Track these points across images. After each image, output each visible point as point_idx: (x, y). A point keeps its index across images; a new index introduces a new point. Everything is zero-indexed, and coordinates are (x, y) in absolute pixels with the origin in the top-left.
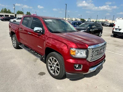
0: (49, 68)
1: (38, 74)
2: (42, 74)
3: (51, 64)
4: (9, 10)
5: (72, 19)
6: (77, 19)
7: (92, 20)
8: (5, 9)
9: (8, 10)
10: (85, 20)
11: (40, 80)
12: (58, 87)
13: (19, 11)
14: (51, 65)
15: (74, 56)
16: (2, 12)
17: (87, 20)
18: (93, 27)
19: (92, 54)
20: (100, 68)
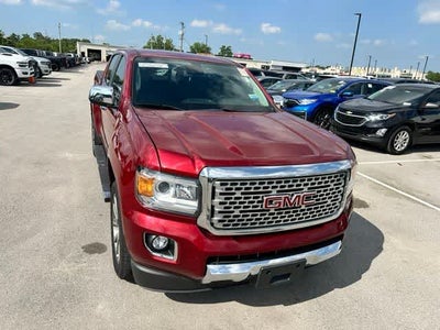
1: (83, 247)
2: (95, 248)
4: (169, 42)
8: (160, 39)
9: (164, 42)
13: (197, 45)
18: (428, 105)
19: (221, 203)
20: (288, 275)
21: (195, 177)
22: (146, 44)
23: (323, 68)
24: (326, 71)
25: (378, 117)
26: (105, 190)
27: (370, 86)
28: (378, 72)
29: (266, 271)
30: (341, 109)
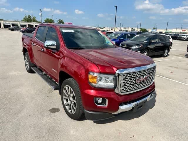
0: (65, 102)
1: (49, 111)
2: (54, 110)
3: (67, 96)
4: (34, 18)
5: (126, 29)
6: (134, 28)
7: (158, 31)
8: (29, 17)
9: (32, 18)
10: (147, 30)
11: (48, 119)
12: (72, 132)
13: (47, 19)
14: (67, 98)
15: (94, 85)
16: (24, 20)
17: (150, 31)
18: (152, 41)
19: (124, 83)
20: (142, 106)
21: (114, 74)
22: (23, 19)
23: (102, 28)
24: (104, 29)
25: (136, 47)
26: (52, 86)
27: (129, 35)
28: (123, 29)
29: (137, 105)
30: (122, 45)
